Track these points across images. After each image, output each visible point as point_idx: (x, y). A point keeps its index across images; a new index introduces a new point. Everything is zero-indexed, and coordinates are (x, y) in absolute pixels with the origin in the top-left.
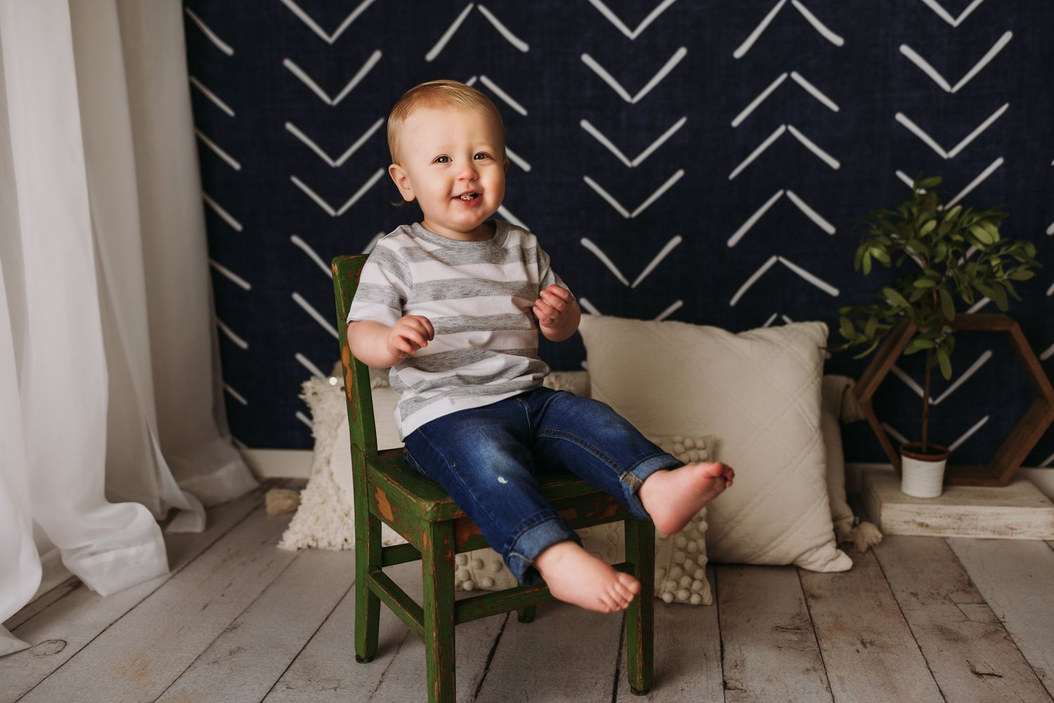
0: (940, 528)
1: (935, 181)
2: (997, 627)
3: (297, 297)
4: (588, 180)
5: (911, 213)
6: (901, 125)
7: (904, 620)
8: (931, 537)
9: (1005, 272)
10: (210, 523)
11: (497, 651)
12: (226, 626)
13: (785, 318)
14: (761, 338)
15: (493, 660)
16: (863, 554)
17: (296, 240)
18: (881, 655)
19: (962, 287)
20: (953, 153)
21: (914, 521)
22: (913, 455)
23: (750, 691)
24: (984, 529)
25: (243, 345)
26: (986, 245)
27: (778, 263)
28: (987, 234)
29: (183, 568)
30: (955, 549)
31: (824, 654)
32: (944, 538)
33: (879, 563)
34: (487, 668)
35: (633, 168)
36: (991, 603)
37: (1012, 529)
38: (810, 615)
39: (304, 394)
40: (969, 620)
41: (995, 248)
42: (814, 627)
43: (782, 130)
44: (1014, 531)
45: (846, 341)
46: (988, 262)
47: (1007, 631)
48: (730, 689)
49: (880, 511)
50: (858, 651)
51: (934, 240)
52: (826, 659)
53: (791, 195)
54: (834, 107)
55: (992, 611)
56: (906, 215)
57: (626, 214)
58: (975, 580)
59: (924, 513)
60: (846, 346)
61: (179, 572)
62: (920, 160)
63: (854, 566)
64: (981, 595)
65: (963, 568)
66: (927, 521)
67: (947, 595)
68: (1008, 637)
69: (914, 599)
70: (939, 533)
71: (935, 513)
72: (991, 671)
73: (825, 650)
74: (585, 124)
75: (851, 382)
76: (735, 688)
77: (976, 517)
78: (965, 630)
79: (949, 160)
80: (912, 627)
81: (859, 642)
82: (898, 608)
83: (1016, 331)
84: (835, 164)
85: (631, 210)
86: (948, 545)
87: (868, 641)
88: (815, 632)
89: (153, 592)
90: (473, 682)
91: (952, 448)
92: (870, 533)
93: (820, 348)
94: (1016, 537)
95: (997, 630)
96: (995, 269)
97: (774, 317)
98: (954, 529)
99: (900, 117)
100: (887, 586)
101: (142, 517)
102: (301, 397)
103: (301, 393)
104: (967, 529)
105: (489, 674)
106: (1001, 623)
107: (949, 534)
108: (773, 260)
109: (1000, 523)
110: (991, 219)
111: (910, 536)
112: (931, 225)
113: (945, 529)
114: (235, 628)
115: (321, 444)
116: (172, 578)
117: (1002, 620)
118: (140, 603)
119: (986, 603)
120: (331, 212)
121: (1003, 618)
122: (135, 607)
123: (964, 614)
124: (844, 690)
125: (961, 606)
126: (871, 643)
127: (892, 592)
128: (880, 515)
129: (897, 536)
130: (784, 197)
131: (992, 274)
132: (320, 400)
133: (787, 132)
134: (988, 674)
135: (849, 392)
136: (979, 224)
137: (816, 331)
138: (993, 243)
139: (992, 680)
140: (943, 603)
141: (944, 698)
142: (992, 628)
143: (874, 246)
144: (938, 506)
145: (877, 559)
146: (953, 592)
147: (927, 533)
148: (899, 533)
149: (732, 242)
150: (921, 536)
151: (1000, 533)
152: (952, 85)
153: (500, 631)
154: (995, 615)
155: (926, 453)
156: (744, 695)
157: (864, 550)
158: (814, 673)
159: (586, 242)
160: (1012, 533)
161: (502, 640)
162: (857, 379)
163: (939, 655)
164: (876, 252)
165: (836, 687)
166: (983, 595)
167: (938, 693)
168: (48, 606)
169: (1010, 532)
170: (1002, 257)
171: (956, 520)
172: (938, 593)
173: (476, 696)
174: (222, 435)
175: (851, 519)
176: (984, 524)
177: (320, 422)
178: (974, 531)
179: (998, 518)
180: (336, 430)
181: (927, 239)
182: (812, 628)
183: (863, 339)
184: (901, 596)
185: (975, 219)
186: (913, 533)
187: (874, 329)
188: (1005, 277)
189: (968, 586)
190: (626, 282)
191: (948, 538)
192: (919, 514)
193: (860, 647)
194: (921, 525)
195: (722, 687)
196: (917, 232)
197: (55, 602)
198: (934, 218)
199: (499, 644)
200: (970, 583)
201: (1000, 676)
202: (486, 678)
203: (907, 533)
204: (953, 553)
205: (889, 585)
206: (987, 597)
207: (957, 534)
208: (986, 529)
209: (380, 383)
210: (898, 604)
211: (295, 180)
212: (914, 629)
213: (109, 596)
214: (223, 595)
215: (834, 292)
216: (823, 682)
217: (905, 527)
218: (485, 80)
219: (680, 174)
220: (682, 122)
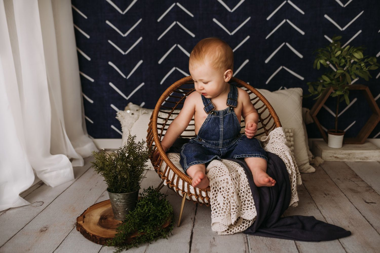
0: (342, 158)
1: (339, 37)
2: (369, 188)
3: (111, 84)
5: (331, 49)
6: (326, 19)
7: (337, 187)
8: (339, 161)
9: (366, 68)
10: (85, 163)
12: (100, 195)
13: (285, 88)
14: (281, 93)
16: (317, 167)
17: (110, 63)
18: (333, 198)
19: (352, 73)
20: (344, 29)
21: (333, 156)
22: (332, 133)
24: (357, 158)
25: (92, 102)
26: (358, 59)
27: (283, 68)
28: (358, 55)
29: (79, 178)
30: (349, 165)
31: (313, 198)
32: (344, 162)
33: (324, 170)
35: (232, 36)
36: (365, 181)
37: (367, 158)
38: (305, 186)
39: (118, 117)
40: (359, 186)
41: (362, 60)
42: (307, 190)
43: (284, 21)
44: (368, 159)
45: (311, 94)
46: (360, 65)
47: (373, 189)
49: (321, 153)
50: (324, 197)
51: (340, 58)
52: (314, 200)
53: (287, 44)
54: (303, 13)
55: (366, 183)
56: (330, 50)
58: (358, 174)
59: (337, 153)
60: (311, 95)
61: (78, 179)
62: (333, 31)
63: (316, 171)
64: (361, 179)
65: (353, 171)
66: (338, 156)
67: (350, 179)
68: (374, 191)
69: (339, 180)
70: (342, 160)
71: (340, 153)
72: (371, 202)
73: (313, 197)
74: (215, 20)
75: (308, 110)
77: (355, 154)
78: (359, 189)
79: (343, 31)
80: (341, 189)
81: (324, 194)
82: (334, 183)
83: (367, 90)
84: (303, 33)
86: (346, 164)
88: (308, 192)
89: (70, 186)
90: (193, 210)
91: (345, 130)
92: (319, 160)
93: (301, 96)
94: (368, 161)
95: (370, 189)
96: (363, 67)
97: (281, 87)
98: (347, 158)
99: (326, 16)
100: (329, 177)
101: (65, 159)
102: (116, 118)
103: (116, 116)
104: (351, 158)
106: (370, 187)
107: (345, 160)
108: (281, 68)
109: (363, 156)
110: (360, 50)
111: (332, 161)
112: (339, 53)
113: (344, 158)
114: (103, 196)
115: (125, 134)
116: (76, 181)
117: (371, 186)
118: (67, 189)
119: (364, 181)
120: (123, 53)
121: (371, 185)
122: (65, 190)
123: (357, 185)
124: (323, 209)
125: (355, 182)
126: (328, 194)
127: (331, 179)
128: (322, 154)
129: (327, 161)
130: (285, 45)
131: (362, 69)
132: (124, 118)
133: (286, 22)
134: (371, 203)
135: (308, 113)
136: (356, 52)
137: (299, 91)
138: (361, 59)
139: (373, 204)
140: (349, 181)
141: (358, 210)
142: (368, 188)
143: (321, 59)
144: (341, 151)
145: (322, 169)
146: (351, 178)
147: (338, 160)
148: (328, 160)
149: (267, 61)
150: (336, 161)
151: (363, 160)
152: (344, 5)
154: (368, 185)
155: (337, 133)
157: (318, 166)
158: (311, 204)
160: (367, 159)
162: (310, 109)
163: (353, 197)
164: (322, 61)
165: (320, 208)
166: (362, 179)
167: (356, 209)
168: (34, 191)
169: (366, 159)
170: (366, 63)
171: (348, 155)
172: (346, 178)
173: (195, 214)
174: (85, 134)
175: (312, 156)
176: (357, 156)
177: (125, 126)
178: (354, 159)
179: (362, 154)
180: (131, 129)
181: (338, 57)
182: (306, 190)
183: (316, 93)
184: (334, 180)
185: (355, 50)
186: (333, 160)
187: (321, 89)
188: (367, 69)
189: (356, 176)
191: (345, 162)
192: (335, 154)
193: (325, 196)
194: (336, 157)
196: (334, 54)
197: (35, 190)
198: (340, 50)
200: (357, 175)
201: (375, 203)
203: (331, 160)
204: (348, 166)
205: (329, 176)
206: (363, 179)
207: (348, 160)
208: (358, 158)
209: (145, 112)
210: (334, 182)
211: (110, 41)
212: (342, 190)
213: (55, 187)
214: (96, 186)
215: (302, 78)
216: (315, 206)
217: (330, 158)
218: (178, 4)
219: (248, 37)
220: (249, 18)
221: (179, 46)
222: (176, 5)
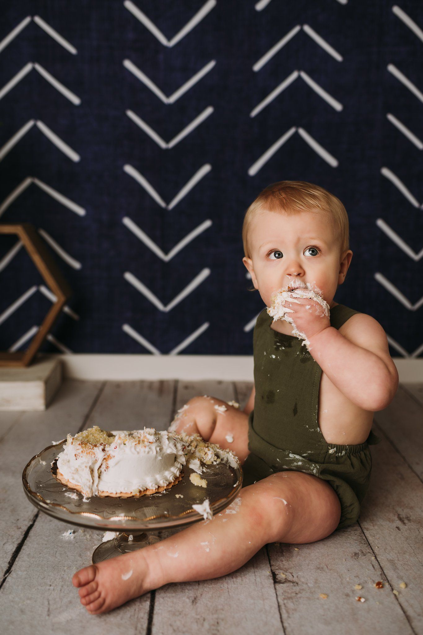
4: (131, 114)
6: (391, 76)
11: (24, 547)
15: (17, 559)
23: (303, 583)
34: (8, 571)
35: (170, 106)
43: (294, 76)
48: (280, 582)
50: (398, 528)
52: (370, 539)
53: (303, 133)
54: (338, 57)
57: (162, 144)
74: (128, 64)
76: (286, 581)
81: (396, 518)
84: (338, 107)
85: (167, 141)
87: (404, 516)
99: (392, 69)
100: (402, 459)
105: (9, 579)
124: (399, 576)
126: (408, 519)
130: (296, 135)
133: (299, 78)
149: (252, 171)
153: (31, 523)
156: (297, 589)
158: (364, 557)
159: (129, 169)
161: (31, 533)
165: (390, 573)
190: (162, 204)
193: (398, 523)
195: (272, 581)
199: (28, 539)
202: (5, 584)
216: (376, 567)
218: (38, 20)
219: (209, 111)
220: (211, 65)
221: (41, 126)
222: (33, 23)
